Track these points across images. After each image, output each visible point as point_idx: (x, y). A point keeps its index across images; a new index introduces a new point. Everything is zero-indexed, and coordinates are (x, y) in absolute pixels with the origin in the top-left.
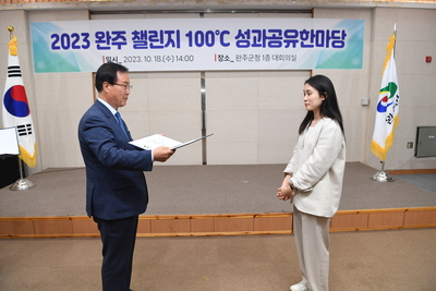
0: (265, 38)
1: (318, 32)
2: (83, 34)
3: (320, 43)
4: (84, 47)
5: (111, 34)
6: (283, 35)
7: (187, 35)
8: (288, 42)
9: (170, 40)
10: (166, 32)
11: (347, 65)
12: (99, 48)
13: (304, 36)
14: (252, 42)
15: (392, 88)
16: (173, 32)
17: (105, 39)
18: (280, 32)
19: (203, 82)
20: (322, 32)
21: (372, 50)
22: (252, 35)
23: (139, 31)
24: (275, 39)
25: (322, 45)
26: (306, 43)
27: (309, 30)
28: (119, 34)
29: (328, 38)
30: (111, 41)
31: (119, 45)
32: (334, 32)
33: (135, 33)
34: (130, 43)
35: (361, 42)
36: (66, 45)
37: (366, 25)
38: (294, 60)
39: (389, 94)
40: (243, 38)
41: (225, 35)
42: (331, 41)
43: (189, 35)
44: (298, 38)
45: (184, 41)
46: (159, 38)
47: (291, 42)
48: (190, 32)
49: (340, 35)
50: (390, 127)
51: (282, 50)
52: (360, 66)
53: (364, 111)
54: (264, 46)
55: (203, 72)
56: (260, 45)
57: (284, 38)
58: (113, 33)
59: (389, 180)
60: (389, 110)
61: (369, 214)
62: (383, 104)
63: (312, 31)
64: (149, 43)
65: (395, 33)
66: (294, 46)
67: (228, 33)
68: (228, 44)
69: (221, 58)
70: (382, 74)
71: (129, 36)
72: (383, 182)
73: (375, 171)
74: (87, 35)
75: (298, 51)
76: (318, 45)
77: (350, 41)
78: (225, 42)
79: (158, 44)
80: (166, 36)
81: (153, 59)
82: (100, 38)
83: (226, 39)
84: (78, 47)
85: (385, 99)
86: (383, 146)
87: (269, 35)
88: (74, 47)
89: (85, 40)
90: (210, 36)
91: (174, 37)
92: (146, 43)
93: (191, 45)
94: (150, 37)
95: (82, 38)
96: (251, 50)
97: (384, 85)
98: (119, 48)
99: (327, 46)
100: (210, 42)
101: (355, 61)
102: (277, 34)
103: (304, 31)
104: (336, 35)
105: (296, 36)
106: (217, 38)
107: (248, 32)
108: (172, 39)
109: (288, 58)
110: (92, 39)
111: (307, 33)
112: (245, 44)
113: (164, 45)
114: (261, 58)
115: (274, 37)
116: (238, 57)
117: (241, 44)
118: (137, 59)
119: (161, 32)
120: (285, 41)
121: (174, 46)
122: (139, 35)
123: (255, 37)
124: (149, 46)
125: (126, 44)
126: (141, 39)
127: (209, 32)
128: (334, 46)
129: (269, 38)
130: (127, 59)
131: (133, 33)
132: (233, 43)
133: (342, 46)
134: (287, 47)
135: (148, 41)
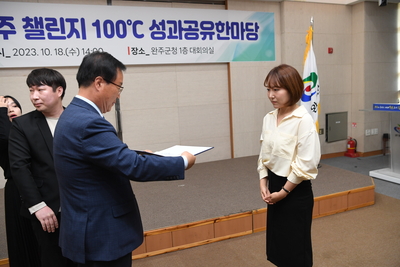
0: (181, 29)
1: (233, 24)
3: (235, 35)
7: (94, 24)
9: (73, 30)
10: (68, 20)
11: (261, 57)
13: (220, 28)
14: (167, 34)
15: (313, 77)
16: (77, 20)
18: (196, 23)
20: (237, 24)
21: (282, 42)
22: (167, 26)
23: (32, 17)
24: (191, 31)
25: (237, 38)
26: (222, 35)
27: (224, 21)
28: (5, 20)
29: (243, 31)
31: (6, 35)
32: (247, 24)
33: (27, 20)
34: (21, 32)
35: (273, 34)
37: (276, 18)
38: (212, 52)
39: (312, 84)
40: (158, 30)
41: (138, 26)
42: (245, 33)
43: (96, 24)
44: (215, 30)
45: (91, 31)
46: (59, 26)
47: (209, 34)
48: (98, 21)
49: (253, 27)
51: (199, 43)
52: (273, 58)
54: (181, 38)
56: (176, 37)
57: (201, 30)
60: (314, 99)
62: (307, 93)
64: (46, 32)
65: (312, 25)
66: (211, 38)
67: (141, 23)
68: (142, 36)
69: (135, 51)
70: (303, 65)
71: (18, 24)
75: (215, 43)
76: (233, 37)
77: (263, 33)
78: (139, 33)
79: (59, 34)
80: (68, 26)
81: (53, 52)
83: (140, 29)
85: (309, 89)
87: (185, 26)
90: (121, 26)
91: (78, 26)
92: (42, 33)
94: (48, 26)
96: (167, 43)
98: (6, 38)
99: (243, 39)
100: (121, 33)
101: (269, 54)
102: (193, 26)
103: (220, 23)
104: (250, 27)
105: (212, 28)
106: (129, 28)
107: (163, 23)
108: (76, 28)
109: (206, 50)
111: (223, 25)
112: (161, 36)
113: (66, 35)
114: (179, 50)
115: (190, 28)
116: (154, 50)
117: (156, 36)
118: (32, 52)
119: (62, 19)
120: (201, 33)
121: (78, 37)
122: (33, 23)
123: (170, 29)
124: (46, 36)
125: (14, 33)
126: (36, 28)
127: (119, 22)
128: (248, 39)
129: (185, 30)
130: (18, 52)
131: (23, 20)
132: (148, 34)
133: (256, 39)
134: (203, 39)
135: (45, 29)
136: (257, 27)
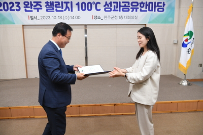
0: (120, 6)
1: (150, 3)
2: (16, 3)
3: (151, 9)
4: (17, 10)
5: (33, 3)
6: (130, 5)
7: (76, 4)
8: (133, 9)
9: (67, 7)
10: (65, 2)
11: (165, 21)
12: (26, 11)
13: (142, 5)
14: (113, 9)
15: (190, 34)
16: (69, 2)
17: (29, 6)
18: (128, 3)
19: (86, 31)
20: (152, 3)
21: (179, 13)
22: (113, 5)
23: (49, 1)
25: (152, 10)
26: (143, 9)
27: (144, 2)
28: (38, 3)
29: (155, 7)
30: (33, 7)
31: (38, 9)
32: (158, 3)
33: (47, 3)
34: (44, 8)
35: (173, 8)
36: (6, 8)
38: (136, 18)
39: (188, 37)
40: (108, 7)
41: (98, 5)
42: (157, 8)
43: (78, 4)
44: (139, 6)
45: (75, 8)
46: (61, 6)
47: (135, 8)
48: (78, 3)
49: (162, 5)
50: (189, 56)
51: (130, 13)
52: (172, 22)
53: (175, 47)
54: (120, 11)
55: (86, 26)
56: (117, 10)
57: (131, 7)
58: (34, 2)
59: (189, 84)
60: (189, 46)
61: (177, 103)
62: (186, 43)
63: (146, 2)
64: (55, 8)
65: (193, 3)
66: (136, 11)
67: (99, 3)
68: (100, 10)
69: (96, 17)
70: (185, 26)
71: (43, 4)
72: (185, 86)
73: (181, 80)
74: (18, 3)
75: (138, 13)
76: (149, 10)
77: (168, 8)
78: (98, 8)
79: (60, 9)
80: (64, 5)
81: (57, 18)
82: (27, 5)
83: (99, 6)
84: (14, 10)
85: (187, 40)
86: (185, 66)
87: (122, 4)
88: (11, 10)
89: (18, 6)
90: (89, 5)
91: (69, 5)
92: (53, 9)
93: (79, 10)
94: (56, 5)
95: (16, 5)
96: (113, 13)
97: (186, 32)
98: (38, 11)
99: (155, 11)
100: (90, 8)
101: (170, 19)
102: (127, 4)
103: (142, 3)
104: (160, 5)
105: (137, 5)
106: (94, 6)
107: (111, 3)
108: (68, 7)
109: (133, 17)
110: (22, 5)
111: (144, 4)
112: (109, 10)
113: (63, 10)
114: (118, 17)
115: (125, 6)
116: (105, 17)
117: (107, 10)
118: (48, 18)
119: (62, 2)
120: (131, 8)
121: (69, 10)
122: (49, 4)
123: (115, 6)
124: (55, 10)
125: (42, 9)
126: (50, 6)
127: (89, 3)
128: (158, 11)
129: (123, 6)
130: (43, 18)
131: (46, 3)
132: (103, 9)
133: (163, 11)
134: (132, 11)
135: (54, 7)
136: (164, 5)
